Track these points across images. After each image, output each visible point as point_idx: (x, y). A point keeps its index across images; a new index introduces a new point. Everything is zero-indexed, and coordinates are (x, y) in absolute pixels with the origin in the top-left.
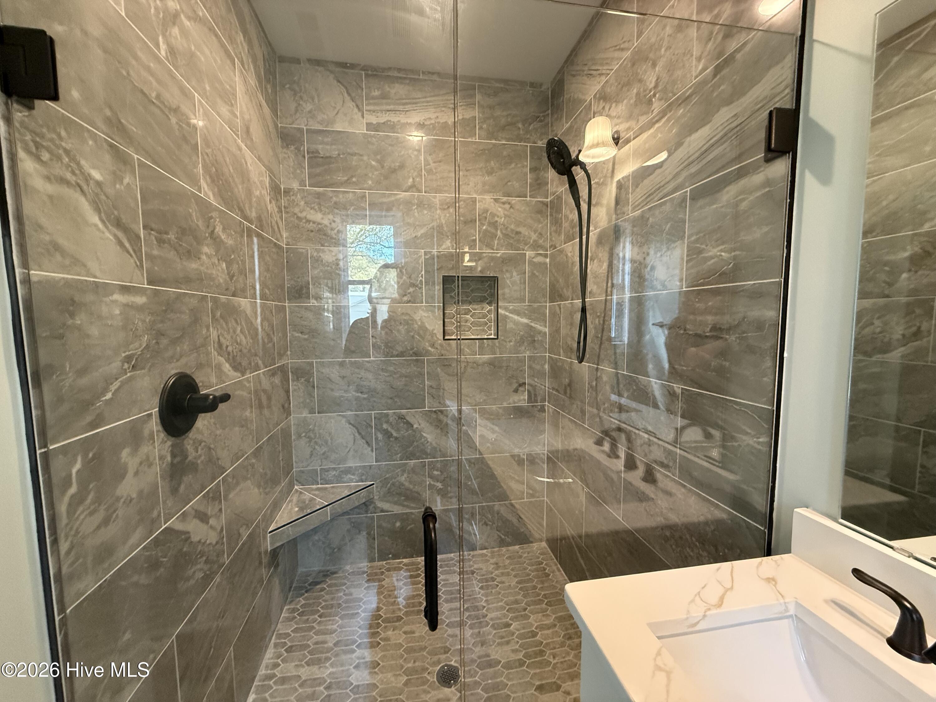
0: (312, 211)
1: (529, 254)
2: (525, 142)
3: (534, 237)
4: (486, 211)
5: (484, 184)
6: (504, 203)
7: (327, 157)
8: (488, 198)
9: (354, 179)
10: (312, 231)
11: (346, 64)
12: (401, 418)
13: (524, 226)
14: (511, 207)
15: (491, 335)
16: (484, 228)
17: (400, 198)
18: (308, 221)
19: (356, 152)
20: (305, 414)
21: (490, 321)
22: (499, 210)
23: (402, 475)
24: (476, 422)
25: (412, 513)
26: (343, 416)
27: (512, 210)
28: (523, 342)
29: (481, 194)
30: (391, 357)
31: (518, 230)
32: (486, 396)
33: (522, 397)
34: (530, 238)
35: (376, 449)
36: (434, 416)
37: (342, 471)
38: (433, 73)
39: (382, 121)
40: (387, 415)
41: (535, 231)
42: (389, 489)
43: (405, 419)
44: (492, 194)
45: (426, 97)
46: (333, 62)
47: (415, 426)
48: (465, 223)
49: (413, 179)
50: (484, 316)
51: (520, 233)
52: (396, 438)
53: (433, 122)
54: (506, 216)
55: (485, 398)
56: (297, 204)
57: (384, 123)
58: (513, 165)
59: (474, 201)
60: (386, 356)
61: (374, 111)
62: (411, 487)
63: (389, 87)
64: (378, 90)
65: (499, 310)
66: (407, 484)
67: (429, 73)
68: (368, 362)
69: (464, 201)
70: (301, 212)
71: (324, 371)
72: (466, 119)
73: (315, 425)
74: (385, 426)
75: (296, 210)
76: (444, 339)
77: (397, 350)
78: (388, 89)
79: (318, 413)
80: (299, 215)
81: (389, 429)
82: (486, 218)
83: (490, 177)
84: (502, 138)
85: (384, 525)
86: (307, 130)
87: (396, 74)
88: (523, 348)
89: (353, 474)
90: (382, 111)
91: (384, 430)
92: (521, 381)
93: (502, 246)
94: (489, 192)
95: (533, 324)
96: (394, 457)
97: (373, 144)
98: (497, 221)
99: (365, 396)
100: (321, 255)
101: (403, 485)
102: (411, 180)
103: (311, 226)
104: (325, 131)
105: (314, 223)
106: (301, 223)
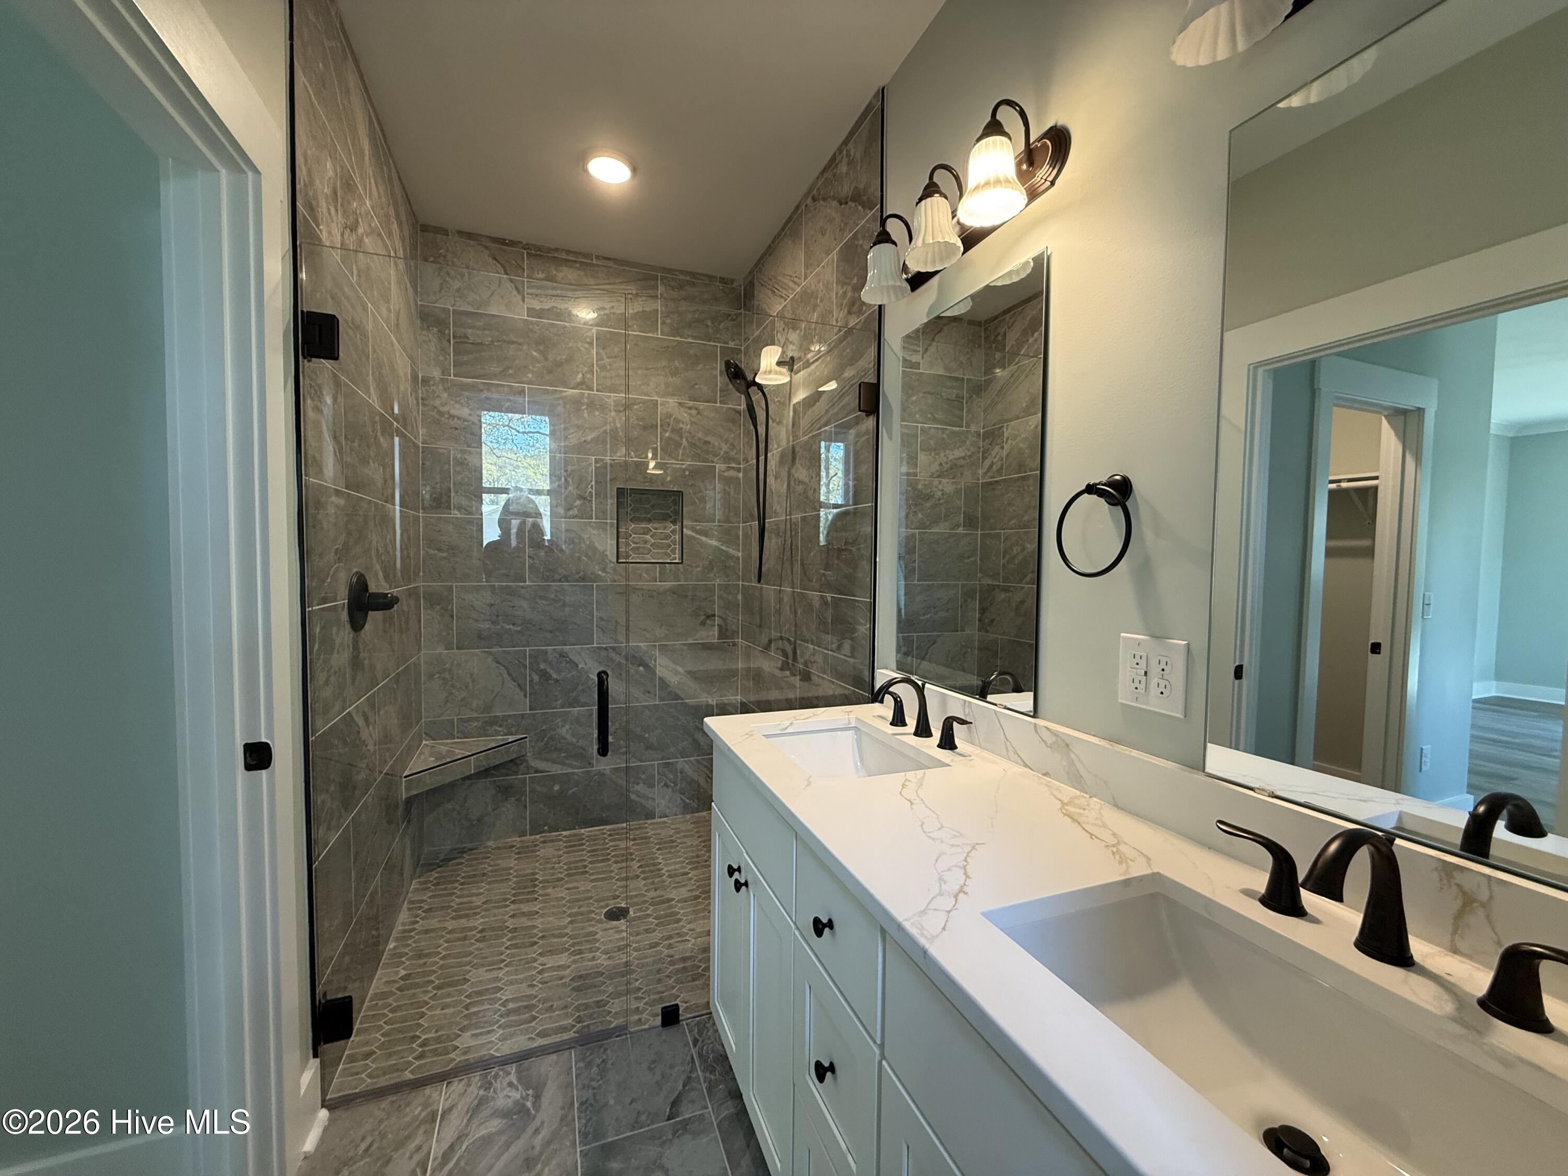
0: (457, 406)
1: (720, 466)
2: (714, 342)
3: (725, 447)
4: (669, 416)
5: (667, 385)
6: (690, 408)
7: (478, 344)
8: (672, 401)
9: (511, 371)
10: (456, 429)
11: (505, 240)
12: (562, 655)
13: (713, 435)
14: (698, 413)
15: (675, 559)
16: (667, 435)
17: (567, 396)
18: (452, 417)
19: (514, 339)
20: (440, 650)
21: (674, 542)
22: (684, 415)
23: (563, 726)
24: (655, 661)
25: (574, 773)
26: (490, 653)
27: (699, 417)
28: (713, 569)
29: (664, 396)
30: (553, 581)
31: (707, 439)
32: (668, 630)
33: (710, 633)
34: (721, 449)
35: (530, 694)
36: (604, 653)
37: (486, 722)
38: (608, 259)
39: (547, 308)
40: (546, 652)
41: (726, 441)
42: (546, 744)
43: (568, 657)
44: (675, 397)
45: (598, 285)
46: (487, 237)
47: (580, 666)
48: (645, 428)
49: (583, 375)
50: (667, 537)
51: (709, 443)
52: (557, 681)
53: (607, 312)
54: (692, 423)
55: (666, 632)
56: (438, 396)
57: (548, 310)
58: (701, 366)
59: (655, 404)
60: (546, 581)
61: (537, 295)
62: (574, 740)
63: (557, 270)
64: (542, 272)
65: (684, 530)
66: (569, 737)
67: (604, 258)
68: (523, 587)
69: (643, 403)
70: (443, 405)
71: (466, 597)
72: (646, 311)
73: (452, 664)
74: (542, 666)
75: (437, 403)
76: (618, 562)
77: (559, 574)
78: (555, 272)
79: (458, 648)
80: (441, 409)
81: (548, 670)
82: (669, 424)
83: (675, 379)
84: (689, 336)
85: (539, 789)
86: (454, 311)
87: (564, 256)
88: (712, 575)
89: (501, 726)
90: (547, 296)
91: (541, 671)
92: (710, 613)
93: (688, 457)
94: (673, 395)
95: (724, 548)
96: (554, 704)
97: (535, 332)
98: (681, 428)
99: (519, 628)
100: (466, 456)
101: (564, 738)
102: (580, 376)
103: (454, 423)
104: (477, 313)
105: (459, 419)
106: (443, 419)
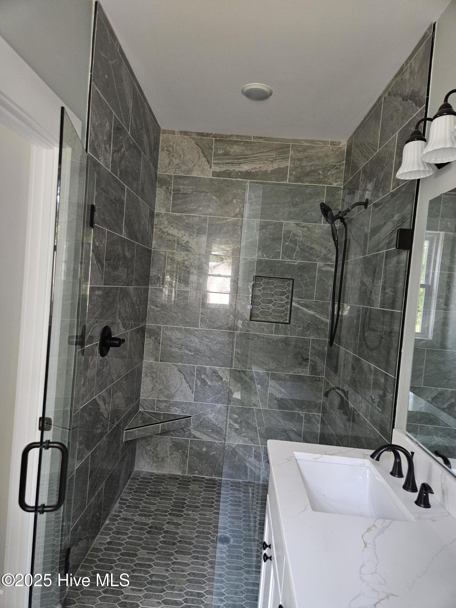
0: (172, 228)
1: (320, 264)
2: (323, 184)
3: (324, 251)
4: (289, 232)
5: (290, 213)
6: (303, 227)
7: (185, 194)
8: (292, 223)
9: (200, 208)
10: (170, 241)
11: (204, 133)
12: (215, 372)
13: (317, 244)
14: (308, 230)
15: (287, 320)
16: (287, 244)
17: (230, 221)
18: (169, 234)
19: (204, 190)
20: (152, 361)
21: (286, 310)
22: (299, 231)
23: (211, 414)
24: (268, 383)
25: (215, 442)
26: (176, 366)
27: (309, 232)
28: (309, 329)
29: (287, 220)
30: (213, 328)
31: (312, 246)
32: (278, 365)
33: (305, 370)
34: (321, 252)
35: (195, 392)
36: (238, 374)
37: (171, 404)
38: (261, 138)
39: (223, 170)
40: (205, 369)
41: (326, 248)
42: (201, 422)
43: (217, 373)
44: (295, 220)
45: (253, 154)
46: (195, 133)
47: (224, 379)
48: (274, 239)
49: (240, 209)
50: (283, 306)
51: (314, 248)
52: (210, 386)
53: (257, 170)
54: (304, 236)
55: (276, 366)
56: (163, 223)
57: (224, 172)
58: (312, 200)
59: (281, 225)
60: (209, 328)
61: (218, 164)
62: (217, 423)
63: (230, 148)
64: (222, 150)
65: (293, 303)
66: (214, 421)
67: (258, 137)
68: (196, 330)
69: (274, 225)
70: (165, 228)
71: (167, 333)
72: (280, 168)
73: (157, 369)
74: (203, 376)
75: (162, 227)
76: (250, 320)
77: (217, 324)
78: (229, 149)
79: (161, 361)
80: (164, 230)
81: (206, 379)
82: (289, 237)
83: (295, 209)
84: (306, 181)
85: (195, 447)
86: (174, 176)
87: (235, 139)
88: (308, 333)
89: (178, 408)
90: (223, 163)
91: (202, 379)
92: (305, 357)
93: (299, 258)
94: (292, 219)
95: (318, 316)
96: (207, 400)
97: (215, 185)
98: (296, 240)
99: (192, 354)
100: (174, 256)
101: (211, 421)
102: (238, 209)
103: (169, 238)
104: (186, 177)
105: (172, 235)
106: (164, 236)
